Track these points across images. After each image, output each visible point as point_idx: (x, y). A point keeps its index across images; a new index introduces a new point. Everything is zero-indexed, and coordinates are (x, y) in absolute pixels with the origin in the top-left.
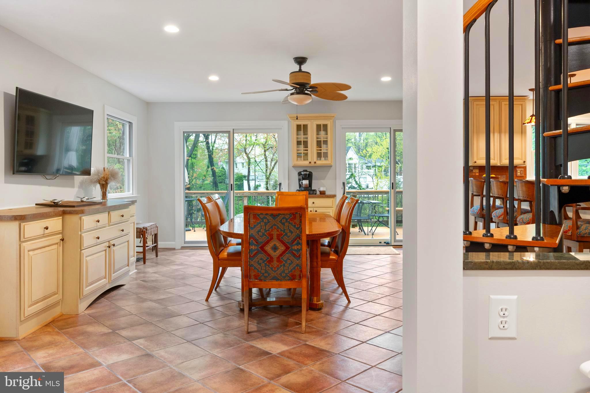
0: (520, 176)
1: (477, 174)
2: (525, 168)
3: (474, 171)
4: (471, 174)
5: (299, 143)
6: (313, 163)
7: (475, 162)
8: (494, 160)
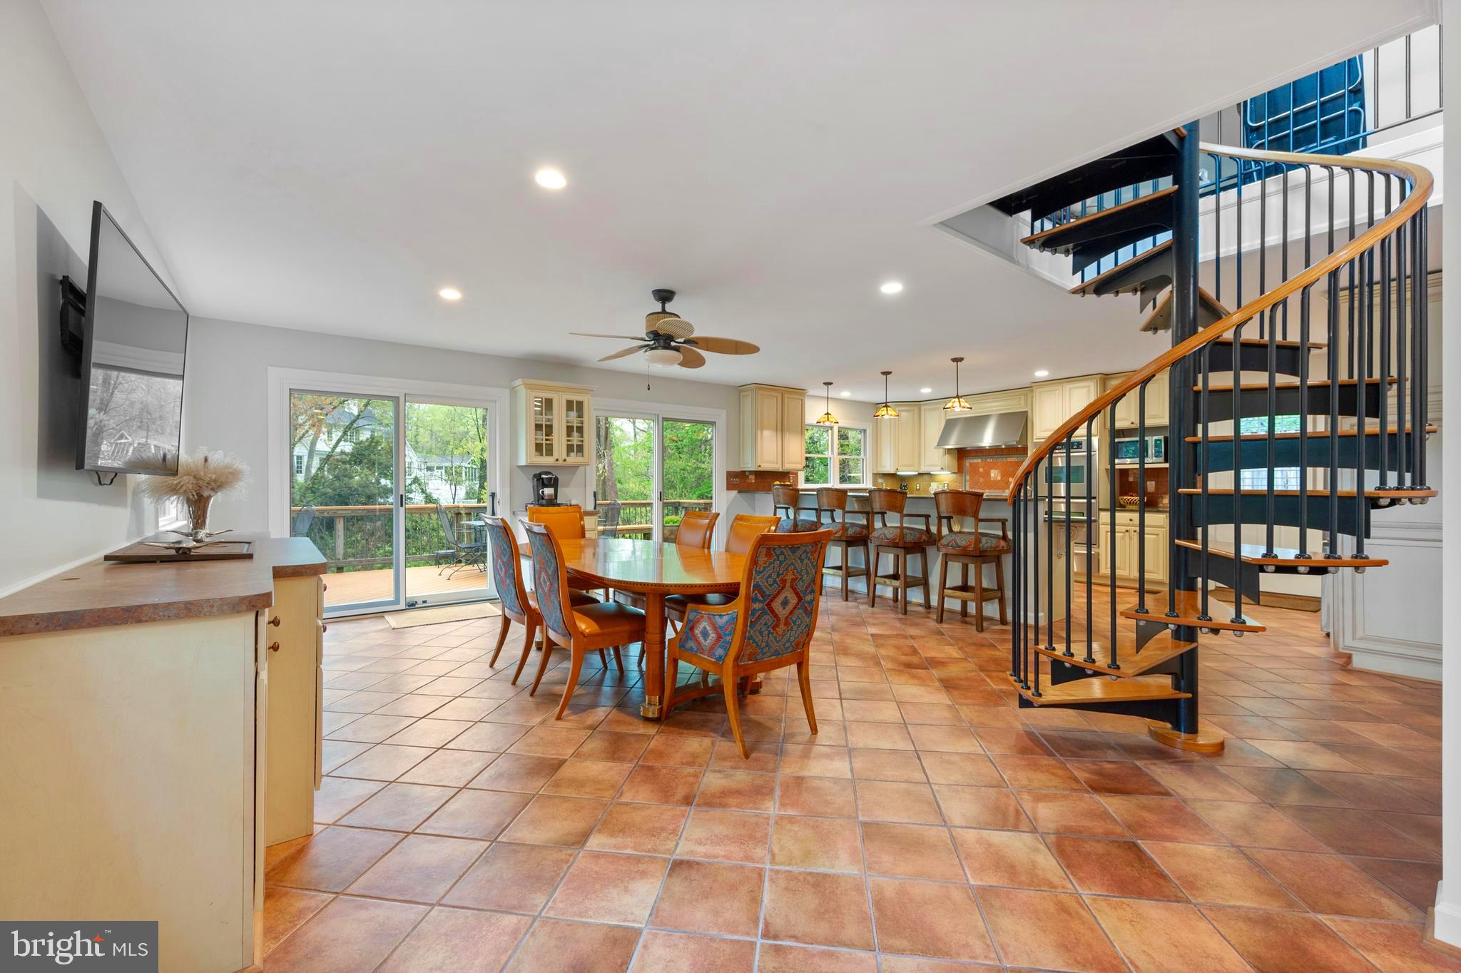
1: (753, 481)
5: (538, 427)
6: (561, 462)
7: (760, 466)
8: (777, 464)
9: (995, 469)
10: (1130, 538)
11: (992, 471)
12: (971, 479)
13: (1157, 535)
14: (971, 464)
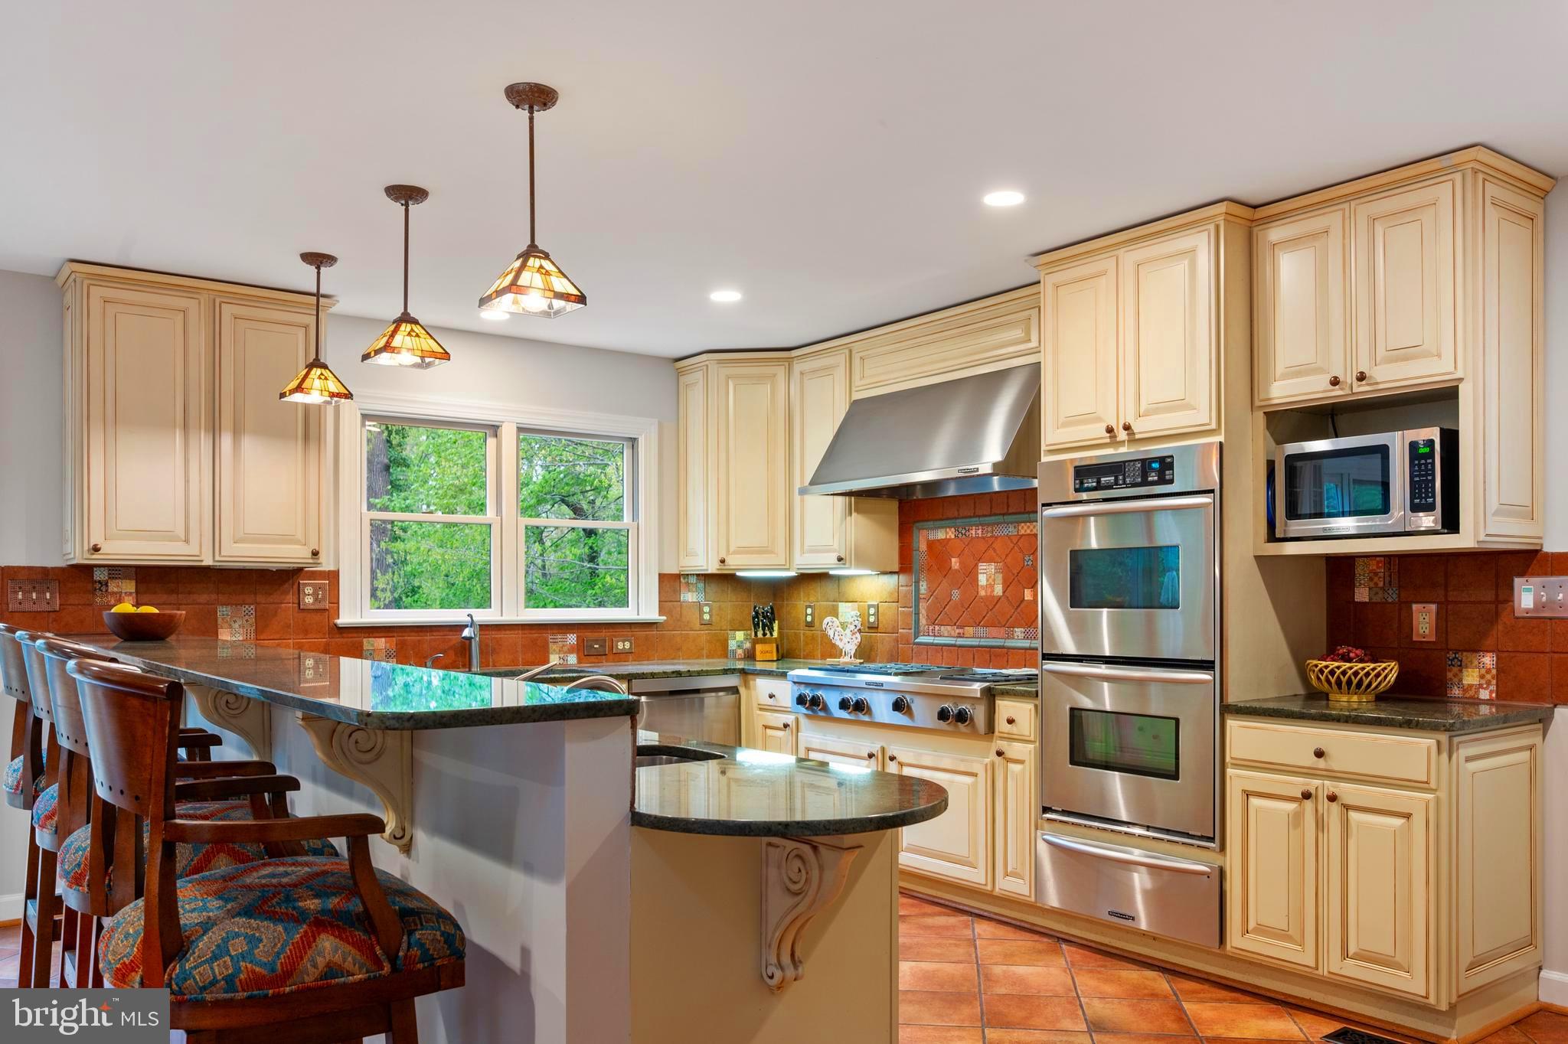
0: (312, 607)
2: (334, 576)
3: (113, 587)
4: (98, 600)
7: (96, 549)
8: (187, 541)
9: (990, 561)
10: (1320, 824)
11: (982, 566)
12: (932, 592)
13: (1408, 816)
14: (931, 545)
